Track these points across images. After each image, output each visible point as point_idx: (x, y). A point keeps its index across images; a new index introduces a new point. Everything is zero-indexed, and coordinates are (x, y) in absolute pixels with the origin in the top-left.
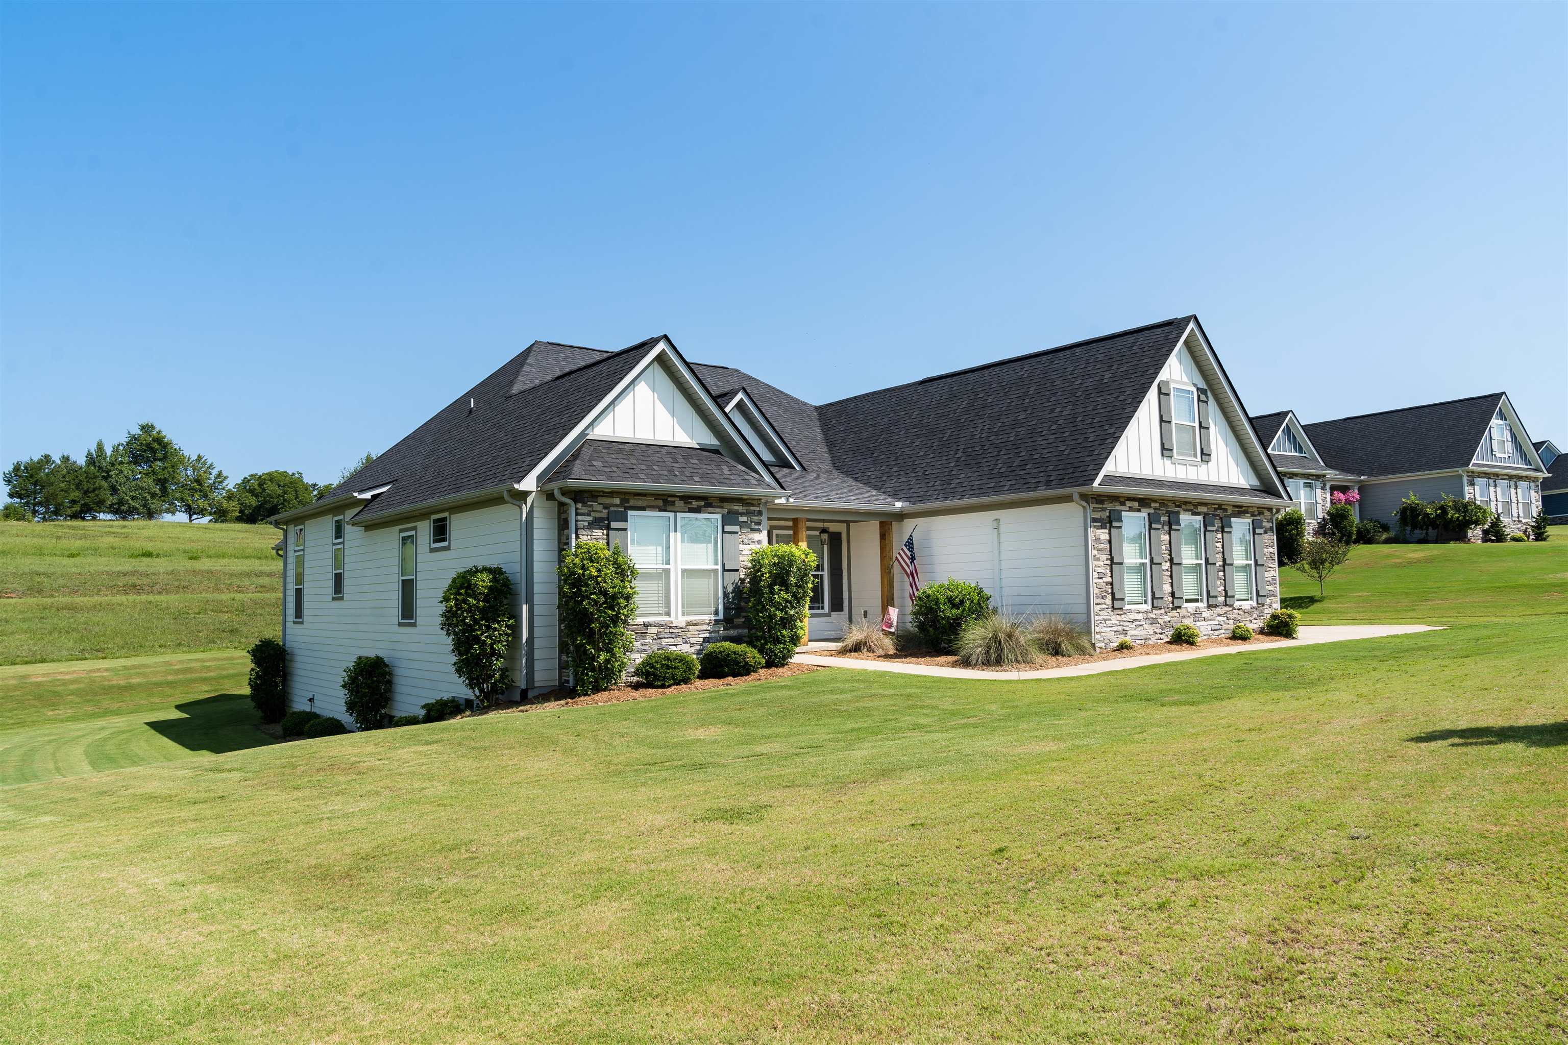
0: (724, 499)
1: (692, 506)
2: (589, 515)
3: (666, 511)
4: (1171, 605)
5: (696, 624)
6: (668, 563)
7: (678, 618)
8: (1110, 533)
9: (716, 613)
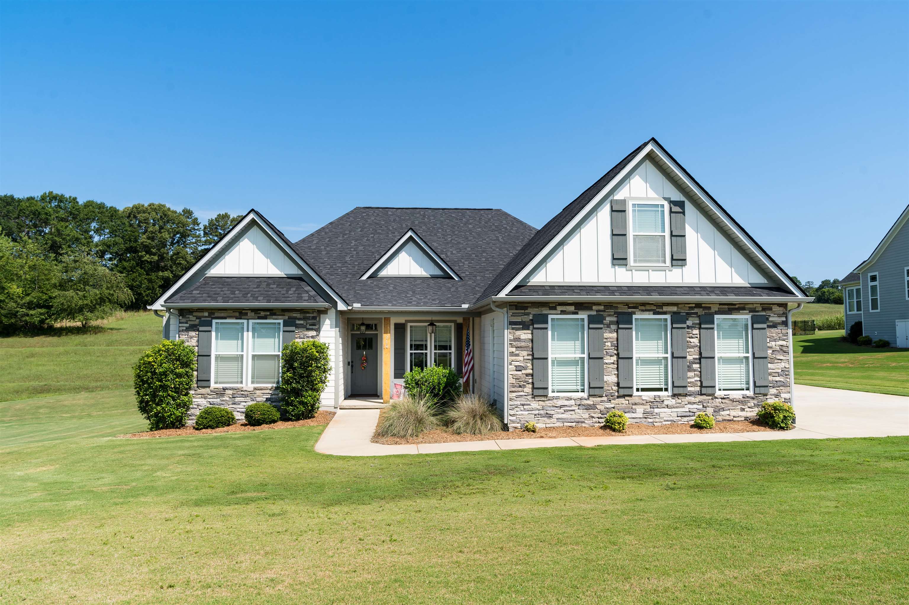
0: (284, 311)
1: (260, 315)
2: (186, 323)
3: (241, 319)
4: (616, 394)
5: (261, 389)
6: (242, 351)
7: (248, 385)
8: (532, 334)
9: (278, 383)
